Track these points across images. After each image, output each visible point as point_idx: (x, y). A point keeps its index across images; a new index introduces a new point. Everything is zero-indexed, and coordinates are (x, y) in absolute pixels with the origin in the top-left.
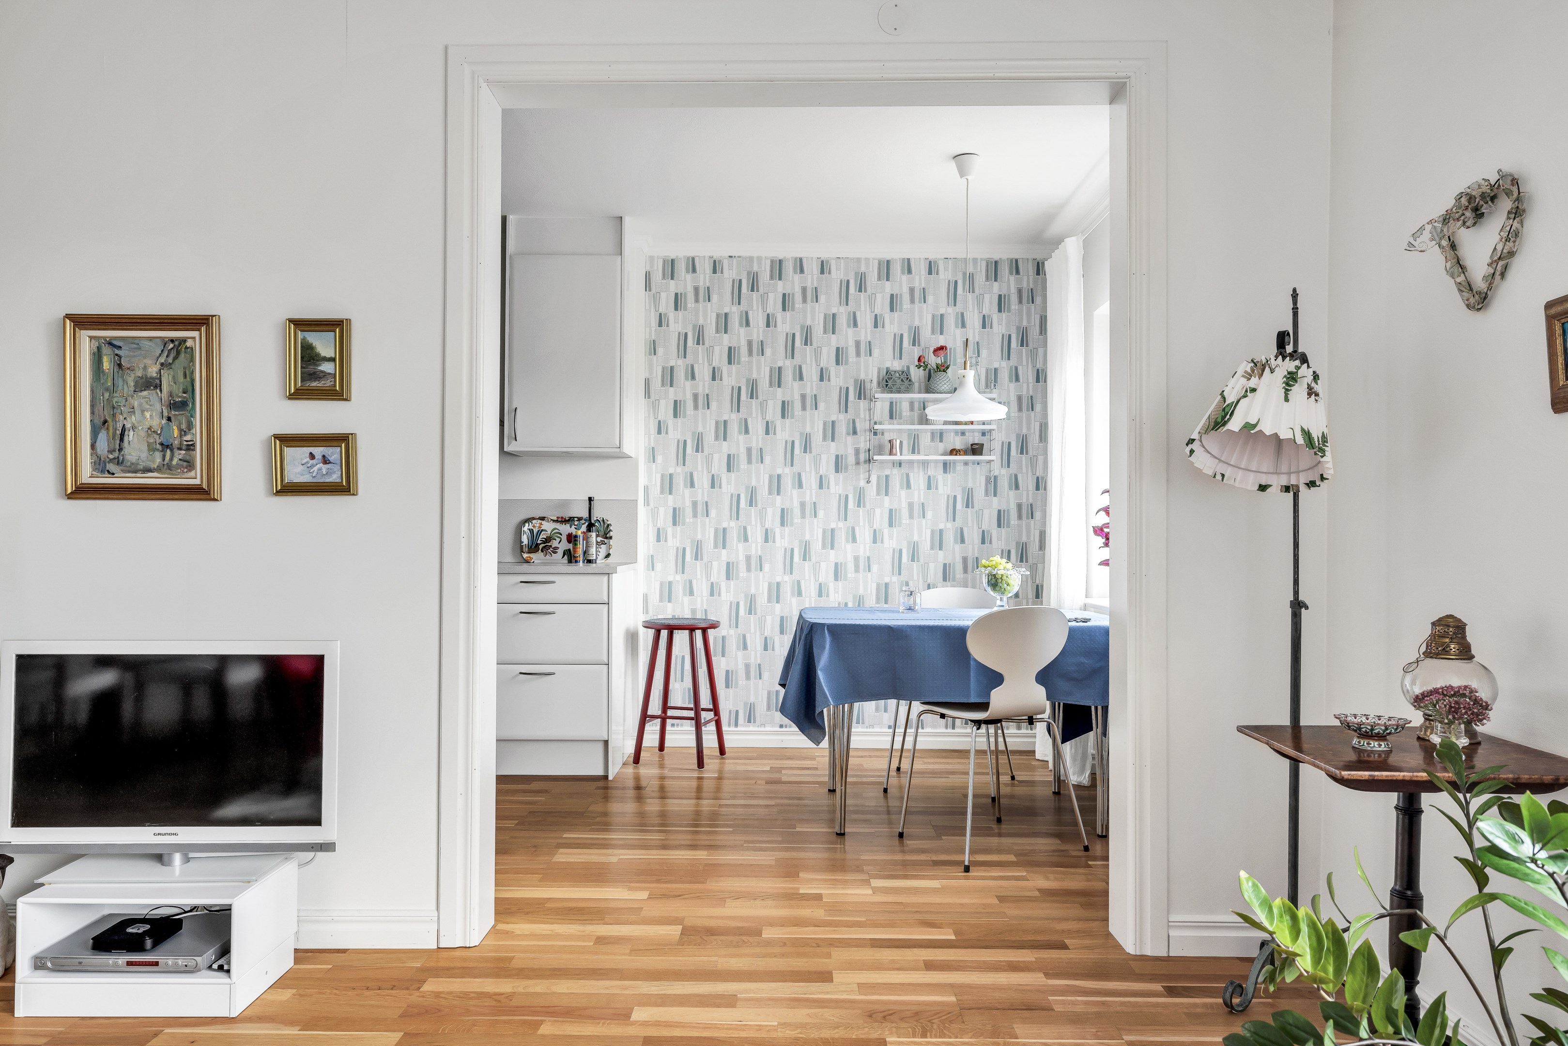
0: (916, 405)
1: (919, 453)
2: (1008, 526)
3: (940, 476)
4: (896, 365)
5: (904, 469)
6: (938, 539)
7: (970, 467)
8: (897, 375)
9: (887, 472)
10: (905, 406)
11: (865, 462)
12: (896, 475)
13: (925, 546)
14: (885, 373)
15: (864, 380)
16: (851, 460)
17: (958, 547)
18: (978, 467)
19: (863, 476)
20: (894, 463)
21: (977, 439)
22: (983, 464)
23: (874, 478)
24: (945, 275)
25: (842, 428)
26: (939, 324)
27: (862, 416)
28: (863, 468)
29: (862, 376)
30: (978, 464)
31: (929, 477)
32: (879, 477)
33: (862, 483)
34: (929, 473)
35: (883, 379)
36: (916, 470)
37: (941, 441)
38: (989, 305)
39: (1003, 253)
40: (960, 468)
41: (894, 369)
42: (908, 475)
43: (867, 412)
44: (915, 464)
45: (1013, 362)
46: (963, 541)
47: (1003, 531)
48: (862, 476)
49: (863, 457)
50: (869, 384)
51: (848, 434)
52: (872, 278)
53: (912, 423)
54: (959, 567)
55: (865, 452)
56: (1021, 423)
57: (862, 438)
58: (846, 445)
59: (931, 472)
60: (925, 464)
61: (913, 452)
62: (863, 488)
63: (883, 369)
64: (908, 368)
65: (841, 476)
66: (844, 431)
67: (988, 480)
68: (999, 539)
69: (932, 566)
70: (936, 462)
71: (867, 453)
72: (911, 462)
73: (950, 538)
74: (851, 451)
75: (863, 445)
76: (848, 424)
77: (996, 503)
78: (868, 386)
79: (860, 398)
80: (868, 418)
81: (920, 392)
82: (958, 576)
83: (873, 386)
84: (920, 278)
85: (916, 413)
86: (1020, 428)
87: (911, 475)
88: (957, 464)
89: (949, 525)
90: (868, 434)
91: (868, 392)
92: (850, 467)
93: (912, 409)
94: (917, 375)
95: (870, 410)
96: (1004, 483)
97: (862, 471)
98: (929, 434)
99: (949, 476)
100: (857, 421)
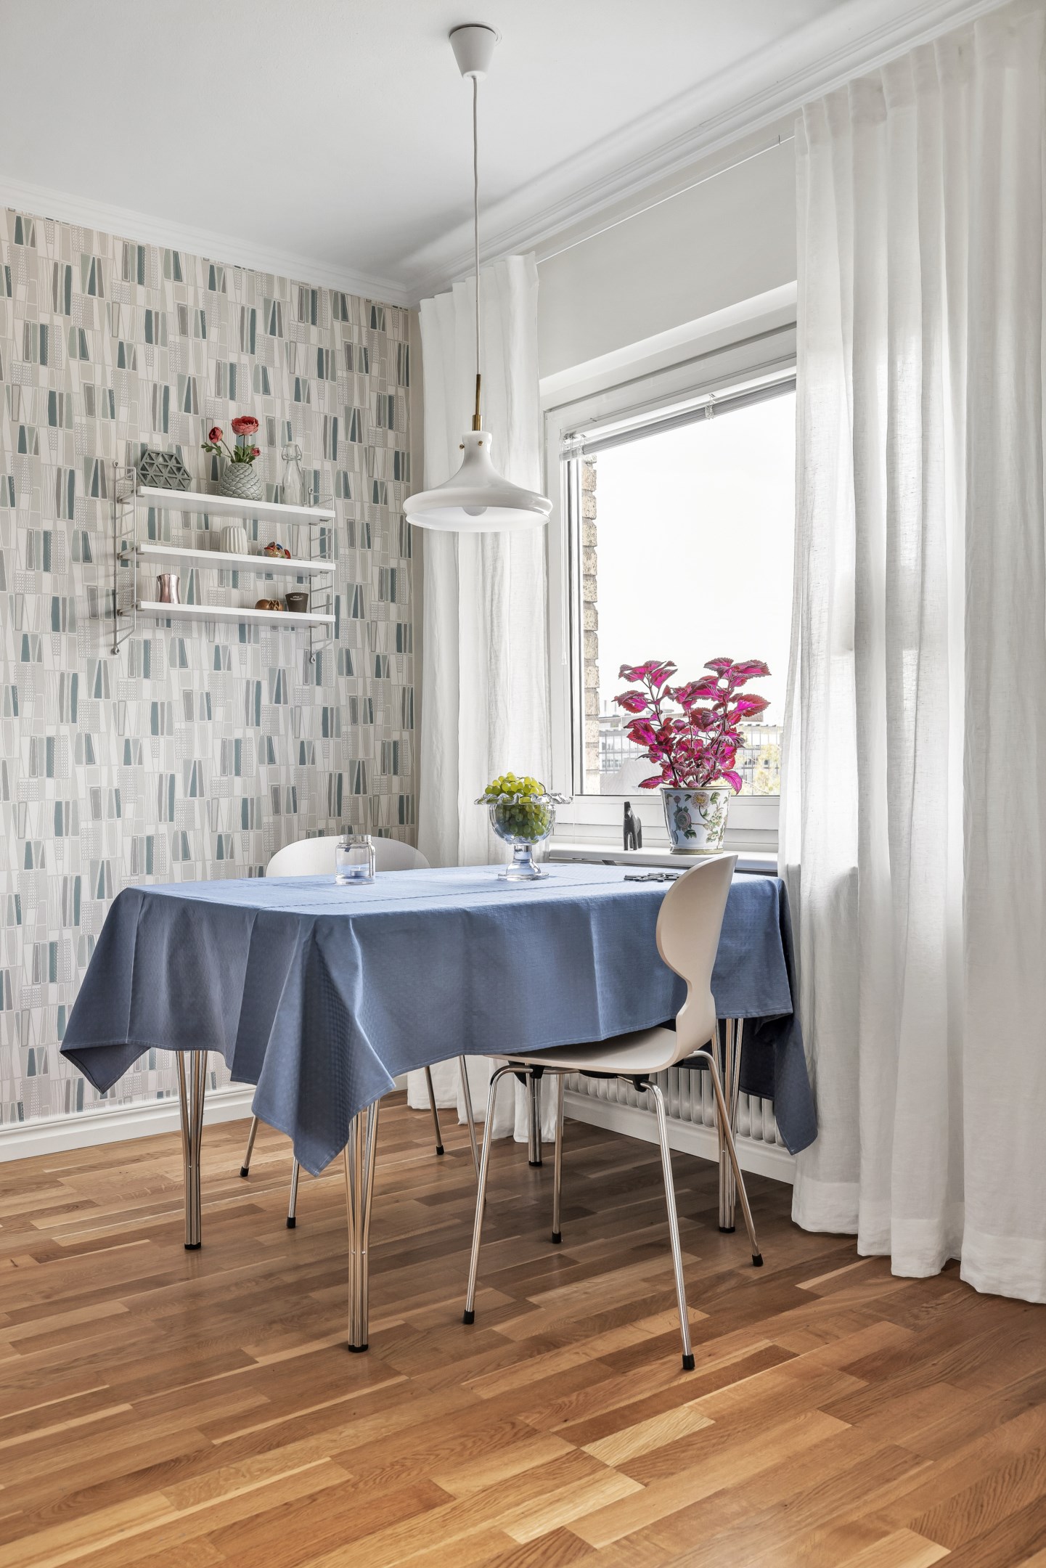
0: (194, 519)
1: (199, 603)
2: (338, 735)
3: (235, 648)
4: (159, 443)
5: (176, 632)
6: (234, 758)
7: (281, 633)
8: (161, 459)
9: (147, 635)
10: (175, 518)
11: (108, 614)
12: (161, 640)
13: (213, 772)
14: (139, 454)
15: (102, 462)
16: (82, 608)
17: (264, 770)
18: (293, 635)
19: (104, 640)
20: (157, 620)
21: (291, 586)
22: (300, 630)
23: (124, 647)
24: (237, 296)
25: (64, 548)
26: (229, 379)
27: (100, 527)
28: (104, 624)
29: (99, 454)
30: (293, 629)
31: (217, 648)
32: (131, 644)
33: (103, 653)
34: (217, 641)
35: (136, 465)
36: (195, 635)
37: (235, 586)
38: (305, 365)
39: (326, 280)
40: (265, 634)
41: (155, 448)
42: (182, 643)
43: (110, 523)
44: (194, 624)
45: (341, 463)
46: (272, 760)
47: (331, 741)
48: (102, 640)
49: (103, 604)
50: (112, 469)
51: (75, 559)
52: (113, 273)
53: (188, 546)
54: (267, 805)
55: (108, 595)
56: (353, 567)
57: (101, 571)
58: (72, 581)
59: (220, 639)
60: (209, 622)
61: (190, 602)
62: (105, 662)
63: (136, 445)
64: (179, 449)
65: (64, 637)
66: (68, 553)
67: (308, 657)
68: (326, 756)
69: (224, 803)
70: (227, 619)
71: (111, 598)
72: (187, 618)
73: (252, 754)
74: (80, 591)
75: (104, 584)
76: (75, 539)
77: (320, 696)
78: (109, 473)
79: (95, 494)
80: (110, 532)
81: (199, 491)
82: (265, 820)
83: (119, 476)
84: (195, 291)
85: (193, 533)
86: (353, 576)
87: (188, 642)
88: (261, 628)
89: (250, 732)
90: (111, 562)
91: (109, 485)
92: (80, 623)
93: (186, 524)
94: (194, 461)
95: (114, 518)
96: (331, 664)
97: (102, 630)
98: (215, 573)
99: (249, 647)
100: (91, 536)
